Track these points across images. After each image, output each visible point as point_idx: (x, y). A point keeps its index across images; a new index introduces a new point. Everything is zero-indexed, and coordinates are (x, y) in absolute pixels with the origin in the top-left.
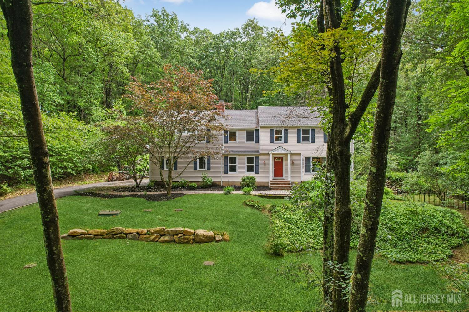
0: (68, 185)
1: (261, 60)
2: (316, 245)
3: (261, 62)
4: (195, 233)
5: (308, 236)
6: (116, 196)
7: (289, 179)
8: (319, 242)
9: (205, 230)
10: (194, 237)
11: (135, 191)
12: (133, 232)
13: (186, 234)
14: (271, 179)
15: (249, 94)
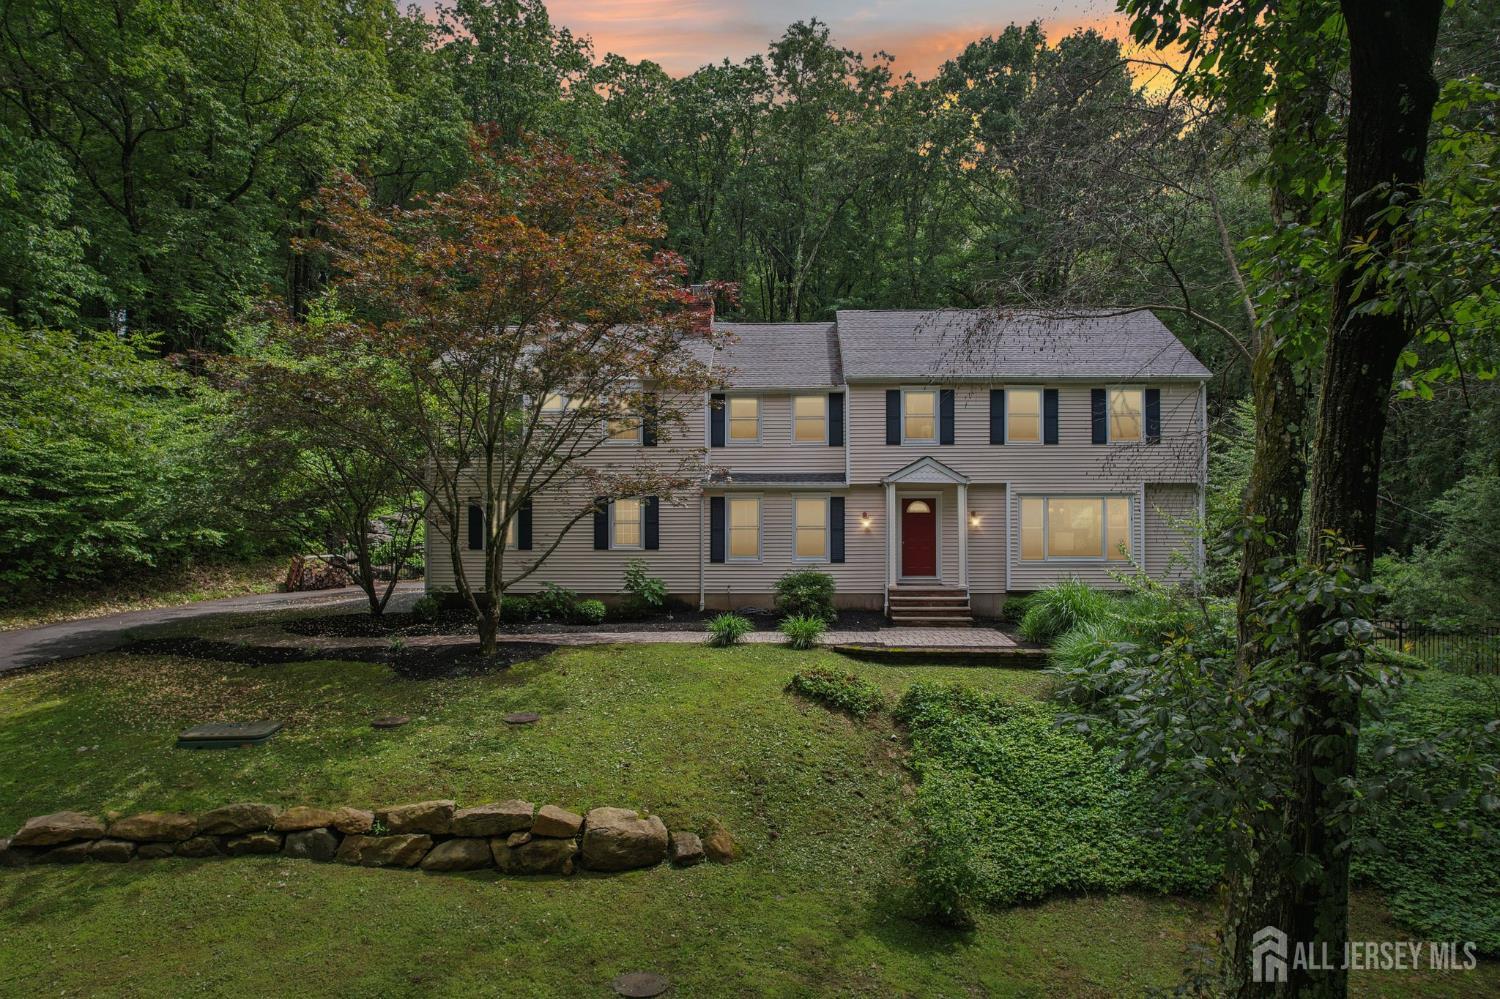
0: (126, 608)
1: (840, 163)
2: (1106, 871)
3: (841, 168)
4: (584, 825)
5: (1066, 829)
6: (278, 657)
7: (962, 585)
8: (1118, 859)
9: (628, 812)
10: (579, 844)
11: (363, 633)
12: (310, 824)
13: (544, 833)
14: (893, 585)
15: (797, 284)
